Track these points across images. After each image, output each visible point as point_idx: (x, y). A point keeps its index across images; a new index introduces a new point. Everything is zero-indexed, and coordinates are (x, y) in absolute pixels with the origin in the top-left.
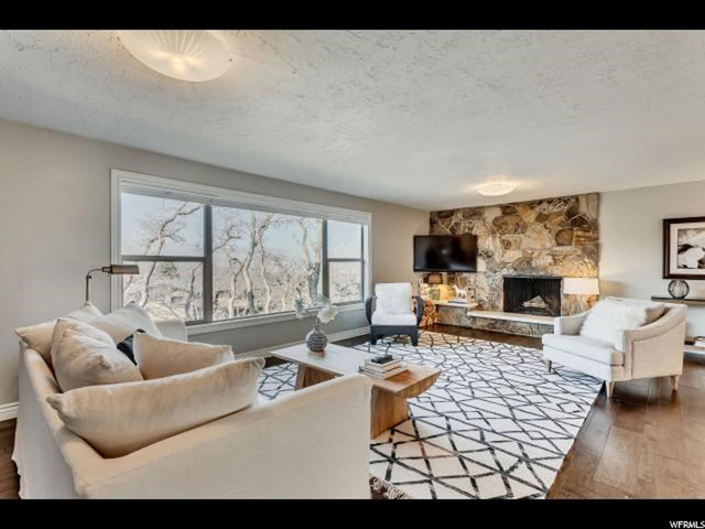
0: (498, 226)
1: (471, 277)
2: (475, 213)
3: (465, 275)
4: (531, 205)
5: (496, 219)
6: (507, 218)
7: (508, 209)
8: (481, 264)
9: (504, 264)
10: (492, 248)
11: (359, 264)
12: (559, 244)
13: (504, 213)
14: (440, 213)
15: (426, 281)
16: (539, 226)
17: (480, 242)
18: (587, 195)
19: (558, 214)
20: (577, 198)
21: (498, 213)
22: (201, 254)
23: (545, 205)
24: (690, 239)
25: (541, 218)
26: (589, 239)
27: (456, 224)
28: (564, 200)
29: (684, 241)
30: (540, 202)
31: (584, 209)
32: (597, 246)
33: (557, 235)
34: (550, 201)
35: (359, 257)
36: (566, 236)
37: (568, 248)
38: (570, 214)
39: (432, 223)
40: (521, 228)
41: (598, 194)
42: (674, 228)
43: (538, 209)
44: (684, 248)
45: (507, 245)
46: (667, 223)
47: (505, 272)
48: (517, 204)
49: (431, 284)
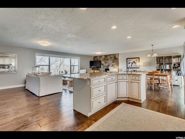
0: (104, 59)
1: (100, 69)
2: (101, 56)
3: (99, 68)
4: (109, 55)
5: (104, 58)
6: (106, 58)
7: (106, 56)
8: (102, 66)
9: (105, 66)
10: (103, 63)
11: (78, 66)
12: (113, 63)
13: (105, 57)
14: (95, 56)
15: (92, 70)
16: (110, 59)
17: (102, 62)
18: (117, 54)
19: (113, 57)
20: (115, 54)
21: (104, 57)
22: (48, 65)
23: (111, 55)
24: (130, 62)
25: (111, 58)
26: (117, 62)
27: (98, 59)
28: (113, 55)
29: (129, 62)
30: (110, 55)
31: (117, 56)
32: (118, 63)
33: (113, 61)
34: (112, 55)
35: (78, 65)
36: (114, 61)
37: (114, 63)
38: (115, 57)
39: (94, 58)
40: (108, 60)
41: (118, 54)
42: (128, 60)
43: (110, 56)
44: (129, 63)
45: (106, 63)
46: (127, 59)
47: (105, 68)
48: (107, 55)
49: (93, 70)
